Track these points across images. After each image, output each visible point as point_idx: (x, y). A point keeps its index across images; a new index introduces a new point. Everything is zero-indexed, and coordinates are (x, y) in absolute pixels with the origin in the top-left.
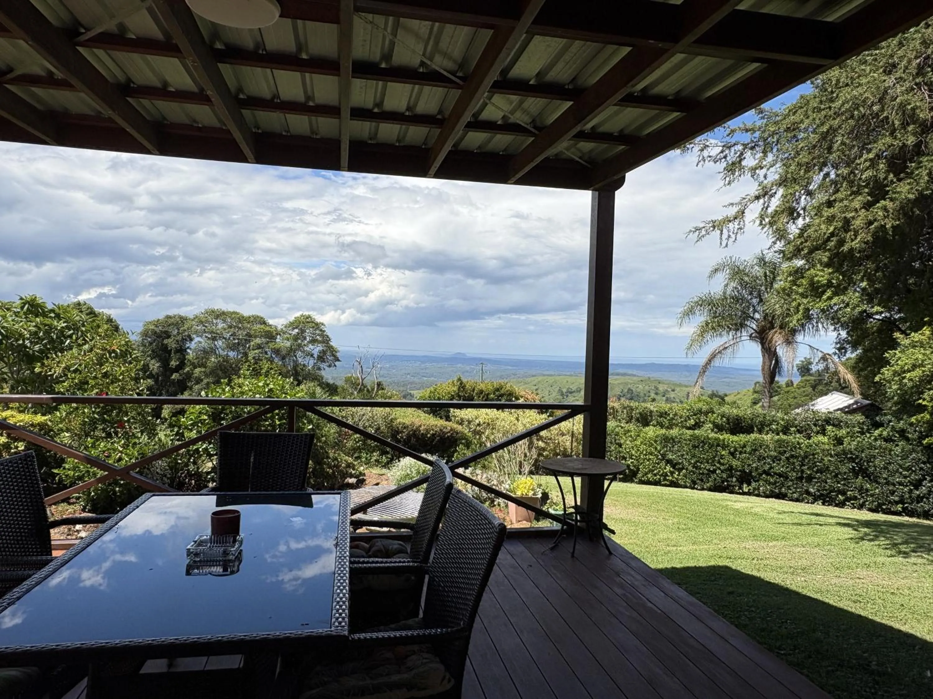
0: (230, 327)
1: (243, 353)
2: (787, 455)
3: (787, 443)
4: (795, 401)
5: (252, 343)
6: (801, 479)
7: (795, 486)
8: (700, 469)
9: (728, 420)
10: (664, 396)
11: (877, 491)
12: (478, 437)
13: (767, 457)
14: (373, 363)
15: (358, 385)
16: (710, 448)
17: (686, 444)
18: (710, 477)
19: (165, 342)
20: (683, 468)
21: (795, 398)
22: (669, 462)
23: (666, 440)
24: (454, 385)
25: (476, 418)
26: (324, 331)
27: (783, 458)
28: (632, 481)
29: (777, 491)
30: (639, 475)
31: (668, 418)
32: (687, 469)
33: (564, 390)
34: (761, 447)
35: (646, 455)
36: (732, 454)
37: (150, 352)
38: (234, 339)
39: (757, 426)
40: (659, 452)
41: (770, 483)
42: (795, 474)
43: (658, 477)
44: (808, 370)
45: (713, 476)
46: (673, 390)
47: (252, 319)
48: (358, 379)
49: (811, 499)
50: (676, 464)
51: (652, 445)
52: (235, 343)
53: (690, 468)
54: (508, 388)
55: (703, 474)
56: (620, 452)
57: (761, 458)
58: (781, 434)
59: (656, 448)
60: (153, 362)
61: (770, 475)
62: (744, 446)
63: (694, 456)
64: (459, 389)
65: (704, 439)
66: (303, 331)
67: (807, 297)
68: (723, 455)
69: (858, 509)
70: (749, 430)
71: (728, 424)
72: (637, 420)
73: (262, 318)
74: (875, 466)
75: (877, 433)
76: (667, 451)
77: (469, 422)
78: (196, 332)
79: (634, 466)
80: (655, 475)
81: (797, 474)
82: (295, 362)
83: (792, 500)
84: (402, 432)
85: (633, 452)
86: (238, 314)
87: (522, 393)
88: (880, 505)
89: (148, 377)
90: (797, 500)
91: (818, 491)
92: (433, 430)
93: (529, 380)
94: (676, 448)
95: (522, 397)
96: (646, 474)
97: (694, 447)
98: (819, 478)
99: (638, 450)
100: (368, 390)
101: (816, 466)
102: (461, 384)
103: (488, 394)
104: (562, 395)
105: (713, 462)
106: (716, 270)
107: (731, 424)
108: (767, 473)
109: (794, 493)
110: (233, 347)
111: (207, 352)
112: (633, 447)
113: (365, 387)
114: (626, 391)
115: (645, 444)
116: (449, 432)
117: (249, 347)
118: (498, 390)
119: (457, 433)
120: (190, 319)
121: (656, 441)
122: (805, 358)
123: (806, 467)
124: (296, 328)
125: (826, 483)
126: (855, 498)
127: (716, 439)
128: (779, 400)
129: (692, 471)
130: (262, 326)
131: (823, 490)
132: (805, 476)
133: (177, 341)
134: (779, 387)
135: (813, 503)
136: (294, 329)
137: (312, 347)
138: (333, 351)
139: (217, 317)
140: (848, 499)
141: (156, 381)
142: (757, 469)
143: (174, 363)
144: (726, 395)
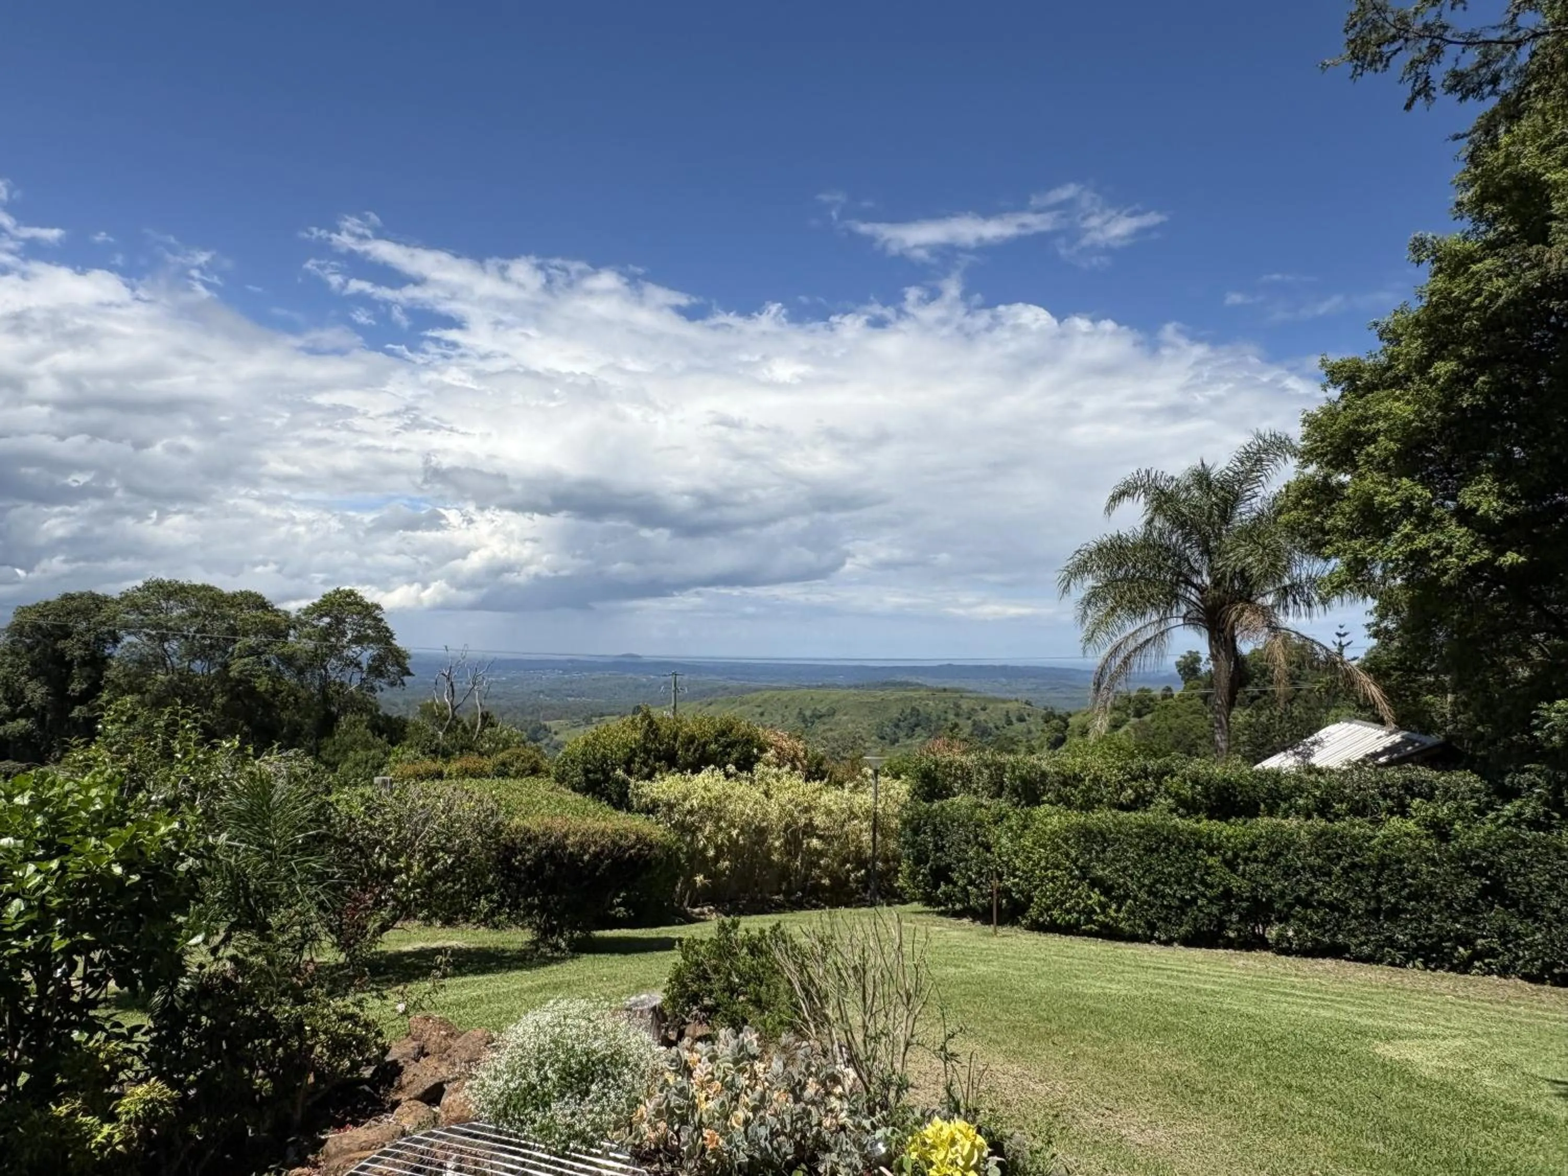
0: (196, 615)
1: (221, 665)
2: (1346, 862)
3: (1341, 838)
4: (1179, 721)
5: (238, 645)
6: (1374, 913)
7: (1365, 929)
8: (1164, 897)
9: (1206, 789)
10: (969, 718)
11: (1538, 936)
12: (688, 839)
13: (1303, 868)
14: (475, 678)
15: (446, 719)
16: (1181, 852)
17: (1131, 845)
18: (1185, 914)
19: (60, 645)
20: (1127, 896)
21: (1178, 716)
22: (1095, 883)
23: (1087, 835)
24: (635, 728)
25: (685, 799)
26: (381, 620)
27: (1337, 869)
28: (1014, 922)
29: (1327, 940)
30: (1033, 912)
31: (1082, 787)
32: (1135, 899)
33: (808, 713)
34: (1289, 849)
35: (1046, 869)
36: (1231, 865)
37: (28, 666)
38: (204, 638)
39: (1264, 801)
40: (1075, 861)
41: (1311, 925)
42: (1362, 904)
43: (1075, 915)
44: (1195, 671)
45: (1192, 912)
46: (984, 709)
47: (240, 599)
48: (446, 708)
49: (1399, 956)
50: (1112, 888)
51: (1059, 847)
52: (205, 646)
53: (1143, 895)
54: (743, 730)
55: (1169, 907)
56: (987, 862)
57: (1288, 872)
58: (1315, 815)
59: (1067, 855)
60: (32, 685)
61: (1312, 906)
62: (1253, 847)
63: (1149, 870)
64: (646, 737)
65: (1169, 832)
66: (339, 621)
67: (1357, 537)
68: (1211, 867)
69: (1500, 975)
70: (1250, 810)
71: (1207, 797)
72: (1014, 790)
73: (260, 597)
74: (1529, 884)
75: (1509, 809)
76: (1091, 860)
77: (670, 807)
78: (126, 626)
79: (1021, 892)
80: (1068, 911)
81: (1368, 903)
82: (324, 679)
83: (1358, 959)
84: (523, 850)
85: (1018, 863)
86: (211, 589)
87: (772, 738)
88: (1547, 967)
89: (22, 715)
90: (1369, 959)
91: (1414, 937)
92: (595, 843)
93: (747, 697)
94: (1109, 854)
95: (771, 745)
96: (1048, 909)
97: (1150, 850)
98: (1415, 910)
99: (1029, 858)
100: (464, 729)
101: (1406, 886)
102: (651, 724)
103: (705, 744)
104: (805, 721)
105: (1190, 880)
106: (1123, 494)
107: (1213, 798)
108: (1305, 903)
109: (1362, 944)
110: (202, 653)
111: (145, 664)
112: (1015, 853)
113: (458, 723)
114: (909, 711)
115: (1044, 846)
116: (633, 847)
117: (232, 654)
118: (723, 733)
119: (651, 847)
120: (113, 601)
121: (1066, 840)
122: (1190, 652)
123: (1384, 888)
124: (327, 615)
125: (1430, 920)
126: (1492, 953)
127: (1193, 833)
128: (1153, 721)
129: (1145, 902)
130: (259, 613)
131: (1424, 937)
132: (1384, 907)
133: (85, 643)
134: (1151, 700)
135: (1402, 965)
136: (321, 616)
137: (358, 649)
138: (399, 657)
139: (169, 596)
140: (1478, 955)
141: (41, 722)
142: (1282, 895)
143: (76, 687)
144: (1070, 715)
